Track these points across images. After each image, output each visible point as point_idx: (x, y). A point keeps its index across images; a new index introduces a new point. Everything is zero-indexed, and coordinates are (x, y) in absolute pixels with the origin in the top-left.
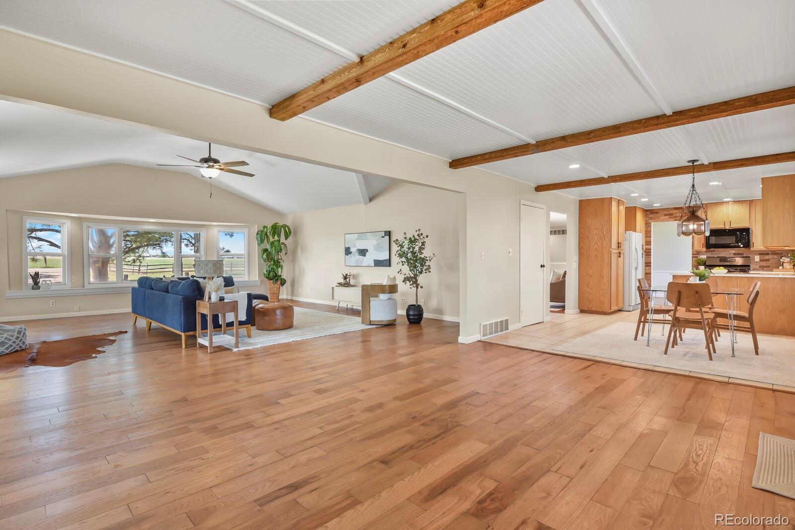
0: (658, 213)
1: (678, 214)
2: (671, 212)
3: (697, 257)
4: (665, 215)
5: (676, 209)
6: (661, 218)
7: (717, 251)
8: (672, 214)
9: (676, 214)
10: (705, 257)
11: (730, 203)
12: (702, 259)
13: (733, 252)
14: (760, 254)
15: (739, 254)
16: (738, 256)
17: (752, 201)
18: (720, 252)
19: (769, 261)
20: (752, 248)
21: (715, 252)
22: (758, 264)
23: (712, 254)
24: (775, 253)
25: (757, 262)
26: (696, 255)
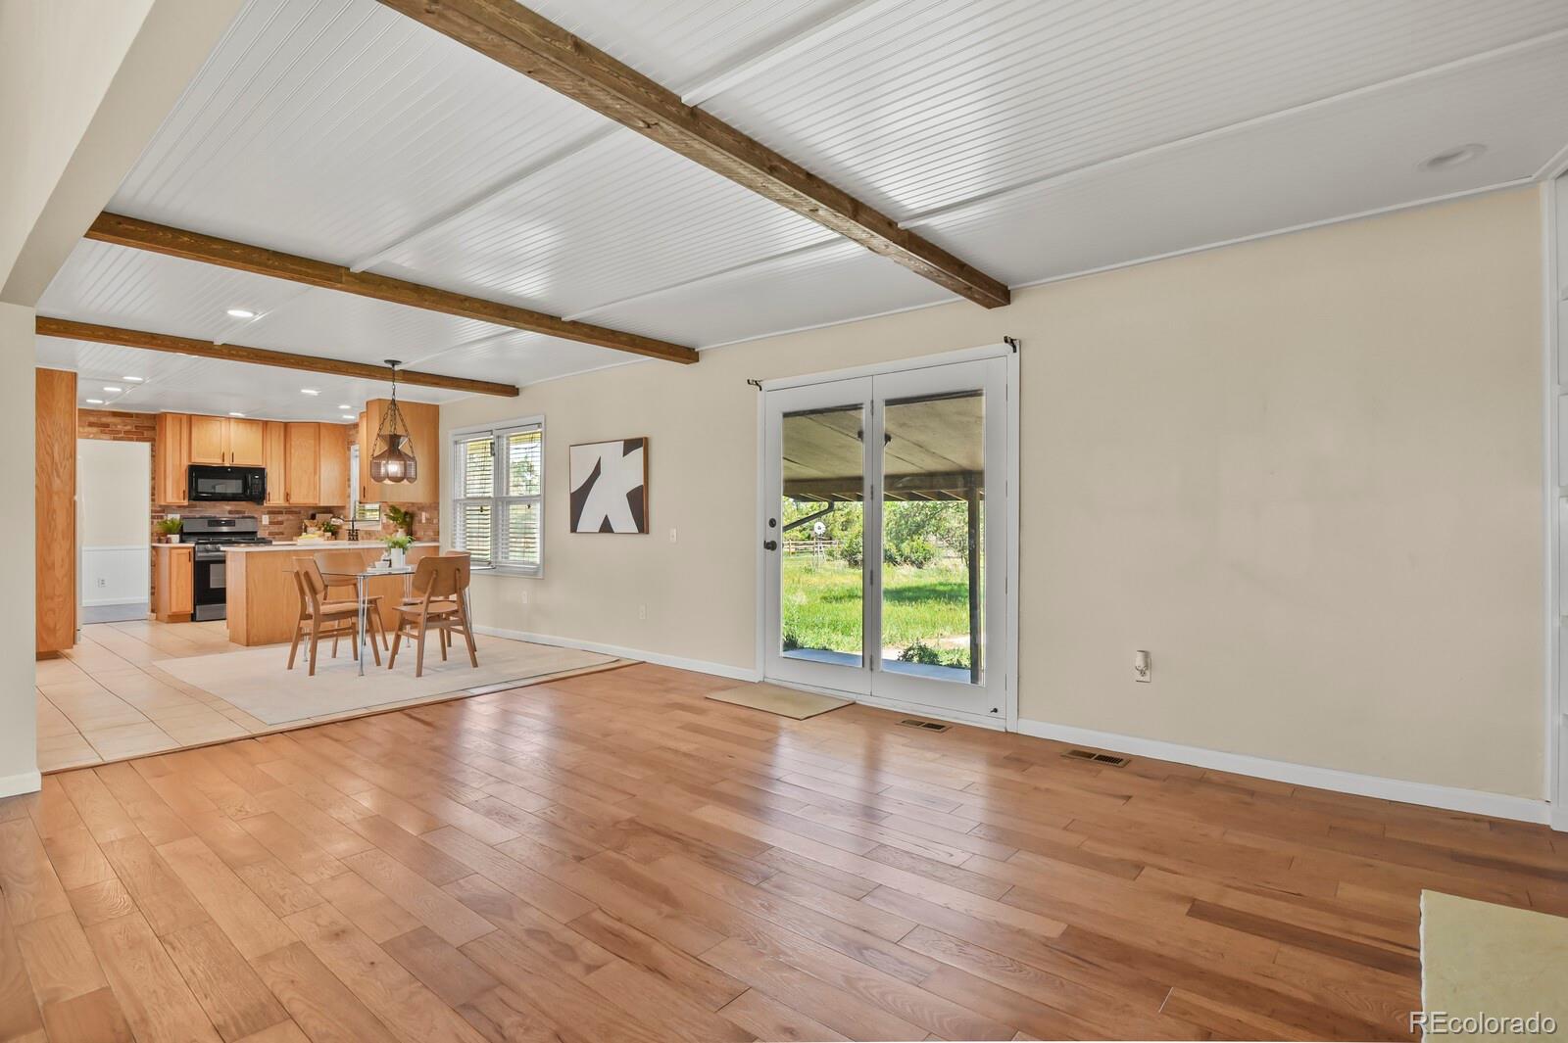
1: (119, 427)
2: (104, 420)
3: (161, 518)
5: (115, 414)
8: (107, 425)
9: (116, 425)
10: (177, 517)
11: (232, 421)
12: (172, 521)
13: (228, 508)
14: (269, 513)
15: (238, 512)
16: (237, 516)
17: (266, 423)
18: (206, 508)
19: (283, 524)
20: (265, 504)
21: (195, 507)
22: (267, 530)
23: (187, 512)
24: (290, 511)
25: (266, 527)
26: (159, 513)
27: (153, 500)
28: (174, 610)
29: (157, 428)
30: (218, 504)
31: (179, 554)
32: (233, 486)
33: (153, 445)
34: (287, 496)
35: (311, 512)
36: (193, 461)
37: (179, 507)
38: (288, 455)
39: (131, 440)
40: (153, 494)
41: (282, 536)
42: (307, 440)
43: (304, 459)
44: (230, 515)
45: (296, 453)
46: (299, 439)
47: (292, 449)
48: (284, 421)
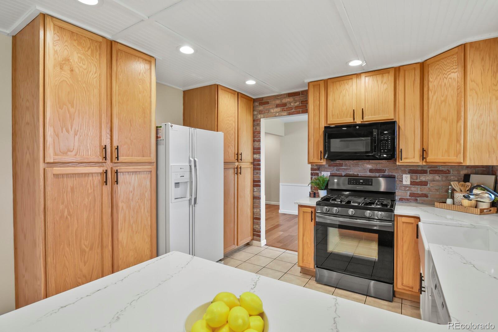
0: (267, 103)
1: (292, 104)
2: (284, 101)
3: (317, 174)
4: (277, 106)
5: (290, 95)
6: (272, 111)
7: (346, 165)
8: (284, 105)
9: (290, 103)
10: (328, 174)
11: (363, 76)
12: (324, 178)
13: (369, 166)
14: (411, 172)
15: (378, 171)
16: (377, 174)
17: (398, 69)
18: (350, 166)
19: (426, 185)
20: (399, 161)
21: (342, 166)
22: (408, 190)
23: (336, 170)
24: (436, 171)
25: (407, 187)
26: (315, 171)
28: (301, 264)
29: (306, 100)
30: (360, 162)
31: (304, 212)
35: (464, 172)
36: (329, 123)
37: (330, 165)
39: (299, 113)
41: (425, 198)
42: (450, 74)
43: (443, 103)
44: (371, 174)
45: (435, 97)
46: (439, 78)
47: (430, 92)
48: (420, 60)
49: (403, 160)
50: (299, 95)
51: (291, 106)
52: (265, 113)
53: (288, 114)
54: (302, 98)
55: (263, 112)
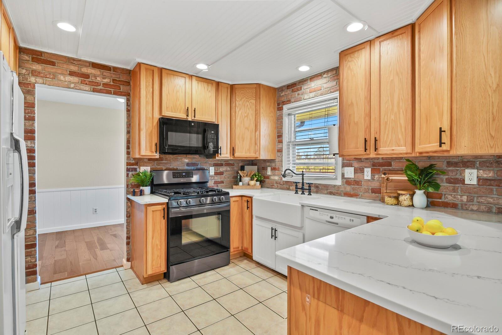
0: (53, 64)
1: (98, 79)
2: (85, 70)
4: (72, 74)
5: (95, 65)
6: (62, 78)
8: (87, 76)
9: (95, 77)
10: (148, 169)
11: (194, 78)
12: (145, 173)
13: (187, 161)
14: (215, 165)
15: (193, 164)
16: (192, 168)
17: (218, 84)
18: (170, 160)
19: (223, 175)
20: (218, 156)
21: (162, 160)
22: (213, 180)
23: (157, 165)
24: (228, 164)
25: (212, 177)
26: (133, 166)
27: (128, 153)
28: (150, 272)
29: (131, 84)
30: (179, 157)
31: (153, 211)
32: (194, 140)
33: (128, 100)
34: (233, 151)
35: (240, 165)
36: (163, 114)
37: (150, 160)
38: (233, 114)
39: (109, 93)
40: (128, 148)
41: (223, 184)
42: (250, 100)
43: (246, 118)
44: (188, 167)
45: (240, 112)
46: (243, 100)
47: (237, 108)
48: (231, 83)
49: (222, 156)
50: (110, 70)
51: (98, 82)
52: (46, 78)
53: (92, 90)
54: (114, 76)
55: (42, 75)
